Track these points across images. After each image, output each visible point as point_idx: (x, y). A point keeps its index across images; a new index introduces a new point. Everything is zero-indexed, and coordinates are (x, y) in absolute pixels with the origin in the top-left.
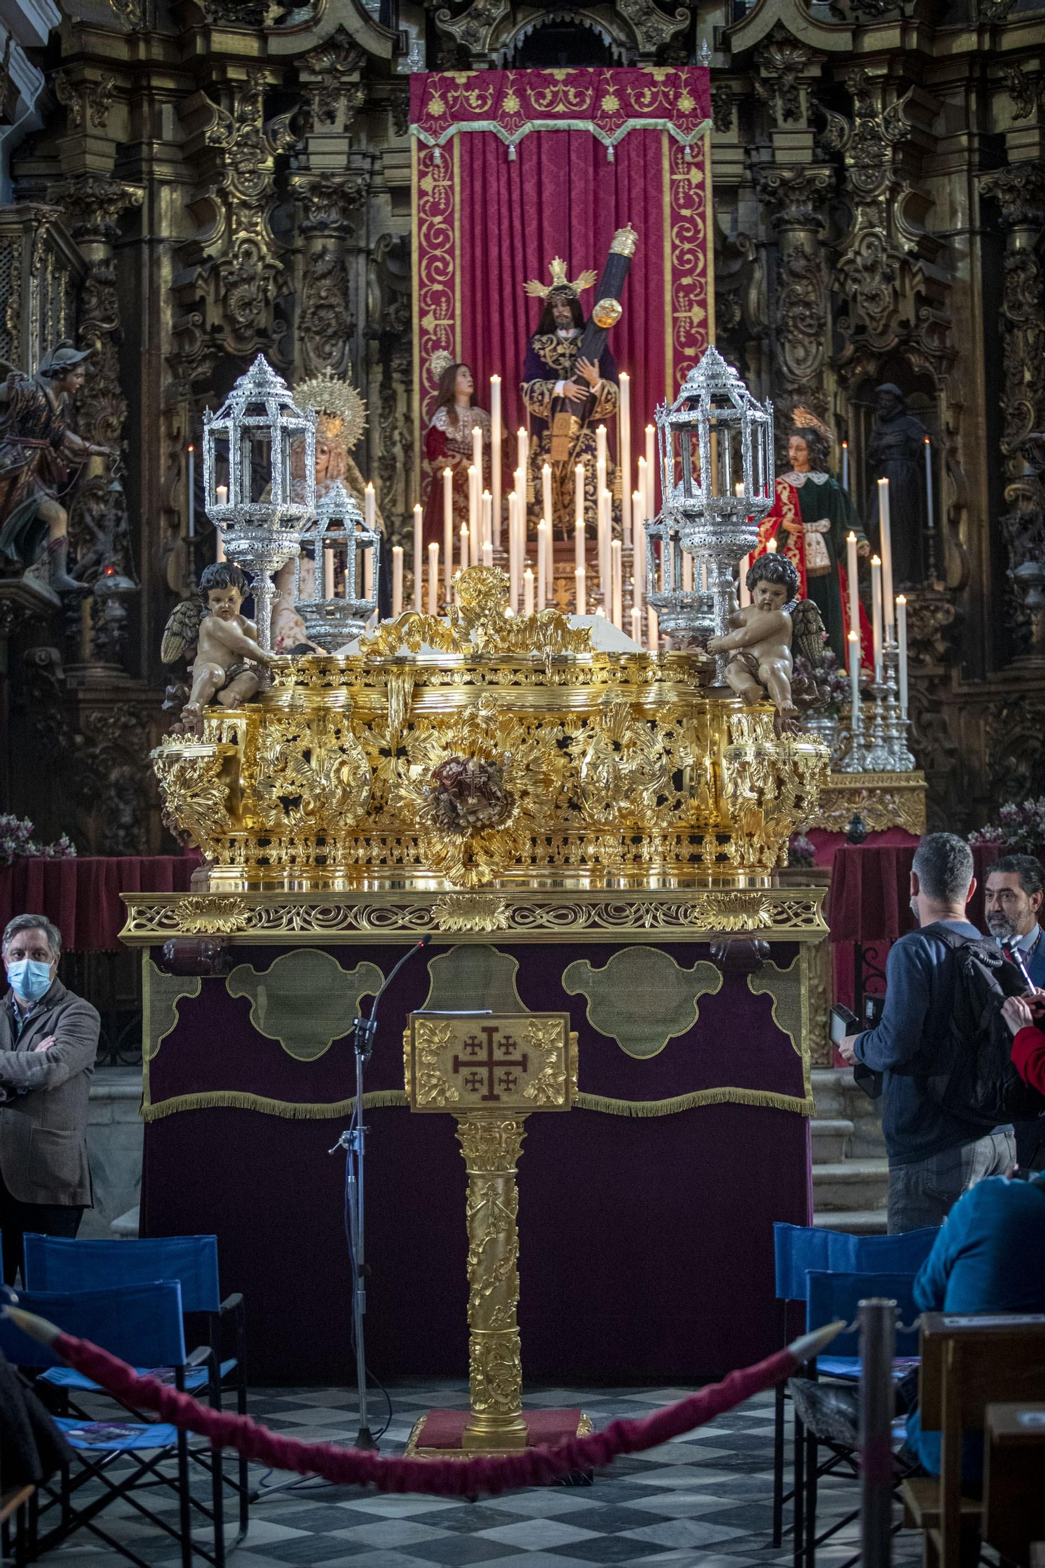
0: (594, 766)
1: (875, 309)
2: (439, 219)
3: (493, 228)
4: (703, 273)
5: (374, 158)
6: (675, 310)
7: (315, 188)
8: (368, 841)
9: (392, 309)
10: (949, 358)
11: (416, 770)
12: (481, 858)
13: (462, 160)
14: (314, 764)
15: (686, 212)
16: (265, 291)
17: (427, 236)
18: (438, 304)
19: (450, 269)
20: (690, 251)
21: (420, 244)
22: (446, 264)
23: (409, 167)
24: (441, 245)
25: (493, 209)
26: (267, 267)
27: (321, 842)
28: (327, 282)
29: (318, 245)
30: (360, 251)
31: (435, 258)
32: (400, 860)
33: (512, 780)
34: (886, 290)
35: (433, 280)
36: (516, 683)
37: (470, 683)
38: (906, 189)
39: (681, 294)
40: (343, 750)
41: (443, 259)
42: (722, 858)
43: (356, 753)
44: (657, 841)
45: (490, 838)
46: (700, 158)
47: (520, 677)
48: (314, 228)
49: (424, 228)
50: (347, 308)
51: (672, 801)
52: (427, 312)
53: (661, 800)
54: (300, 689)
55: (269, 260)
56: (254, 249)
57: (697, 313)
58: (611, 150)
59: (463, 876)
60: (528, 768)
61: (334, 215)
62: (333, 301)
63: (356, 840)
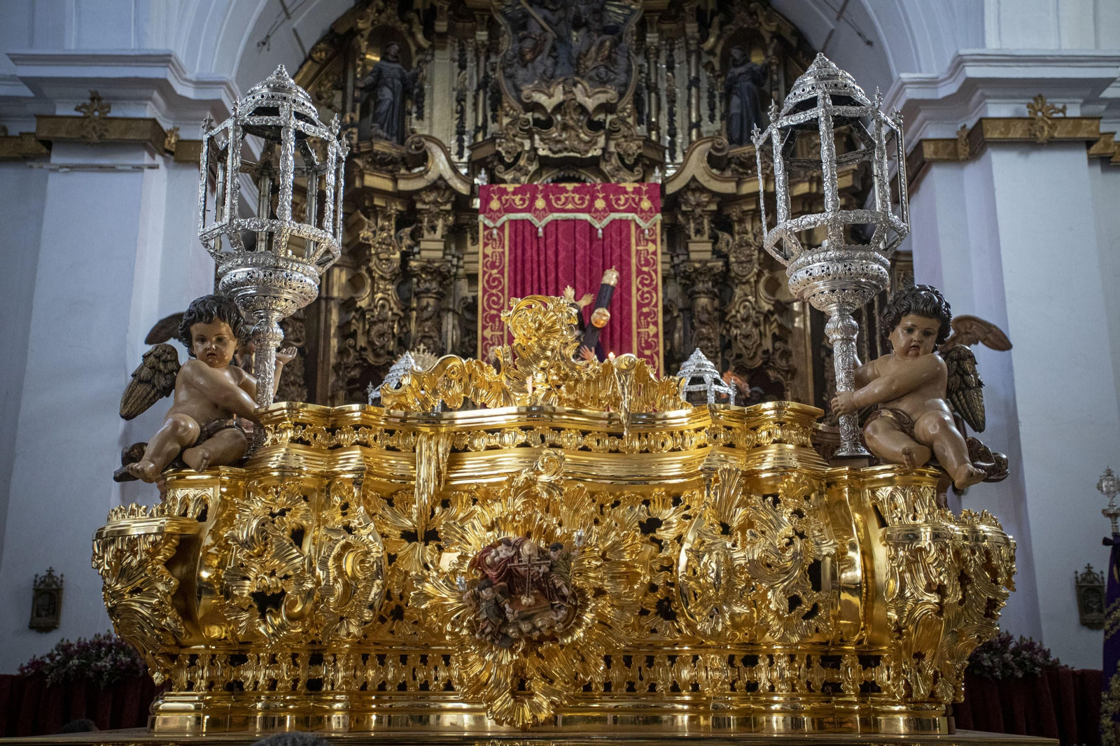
0: (697, 554)
1: (749, 343)
2: (495, 271)
3: (528, 277)
4: (656, 305)
5: (459, 259)
6: (638, 327)
7: (423, 269)
8: (382, 659)
9: (466, 339)
10: (792, 372)
11: (448, 560)
12: (537, 685)
13: (510, 237)
14: (307, 546)
15: (645, 269)
16: (393, 328)
17: (488, 282)
18: (494, 321)
19: (502, 301)
20: (648, 292)
21: (484, 287)
22: (499, 298)
24: (495, 287)
25: (528, 266)
26: (394, 314)
27: (316, 659)
28: (429, 323)
29: (424, 302)
30: (449, 310)
31: (492, 295)
32: (425, 686)
33: (582, 572)
34: (755, 331)
35: (491, 308)
36: (585, 449)
37: (525, 445)
38: (766, 274)
39: (642, 318)
40: (349, 529)
41: (497, 295)
42: (869, 688)
43: (367, 534)
44: (783, 663)
45: (551, 654)
46: (654, 237)
47: (591, 441)
48: (423, 292)
49: (486, 277)
50: (440, 338)
51: (806, 607)
52: (487, 327)
53: (794, 602)
54: (299, 449)
55: (395, 310)
56: (387, 304)
57: (652, 329)
58: (600, 231)
59: (510, 711)
60: (603, 556)
61: (434, 285)
62: (433, 334)
63: (365, 657)
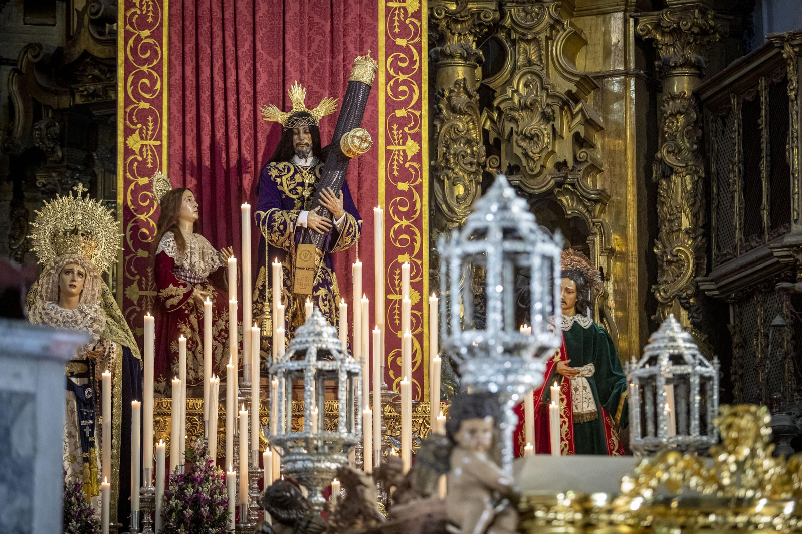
2: (147, 32)
3: (205, 47)
4: (418, 106)
6: (388, 142)
15: (401, 42)
17: (134, 51)
18: (145, 123)
19: (158, 86)
20: (404, 82)
21: (126, 58)
22: (154, 82)
24: (148, 60)
25: (205, 27)
31: (141, 74)
35: (139, 98)
39: (395, 127)
41: (150, 76)
49: (131, 42)
52: (133, 131)
57: (411, 147)
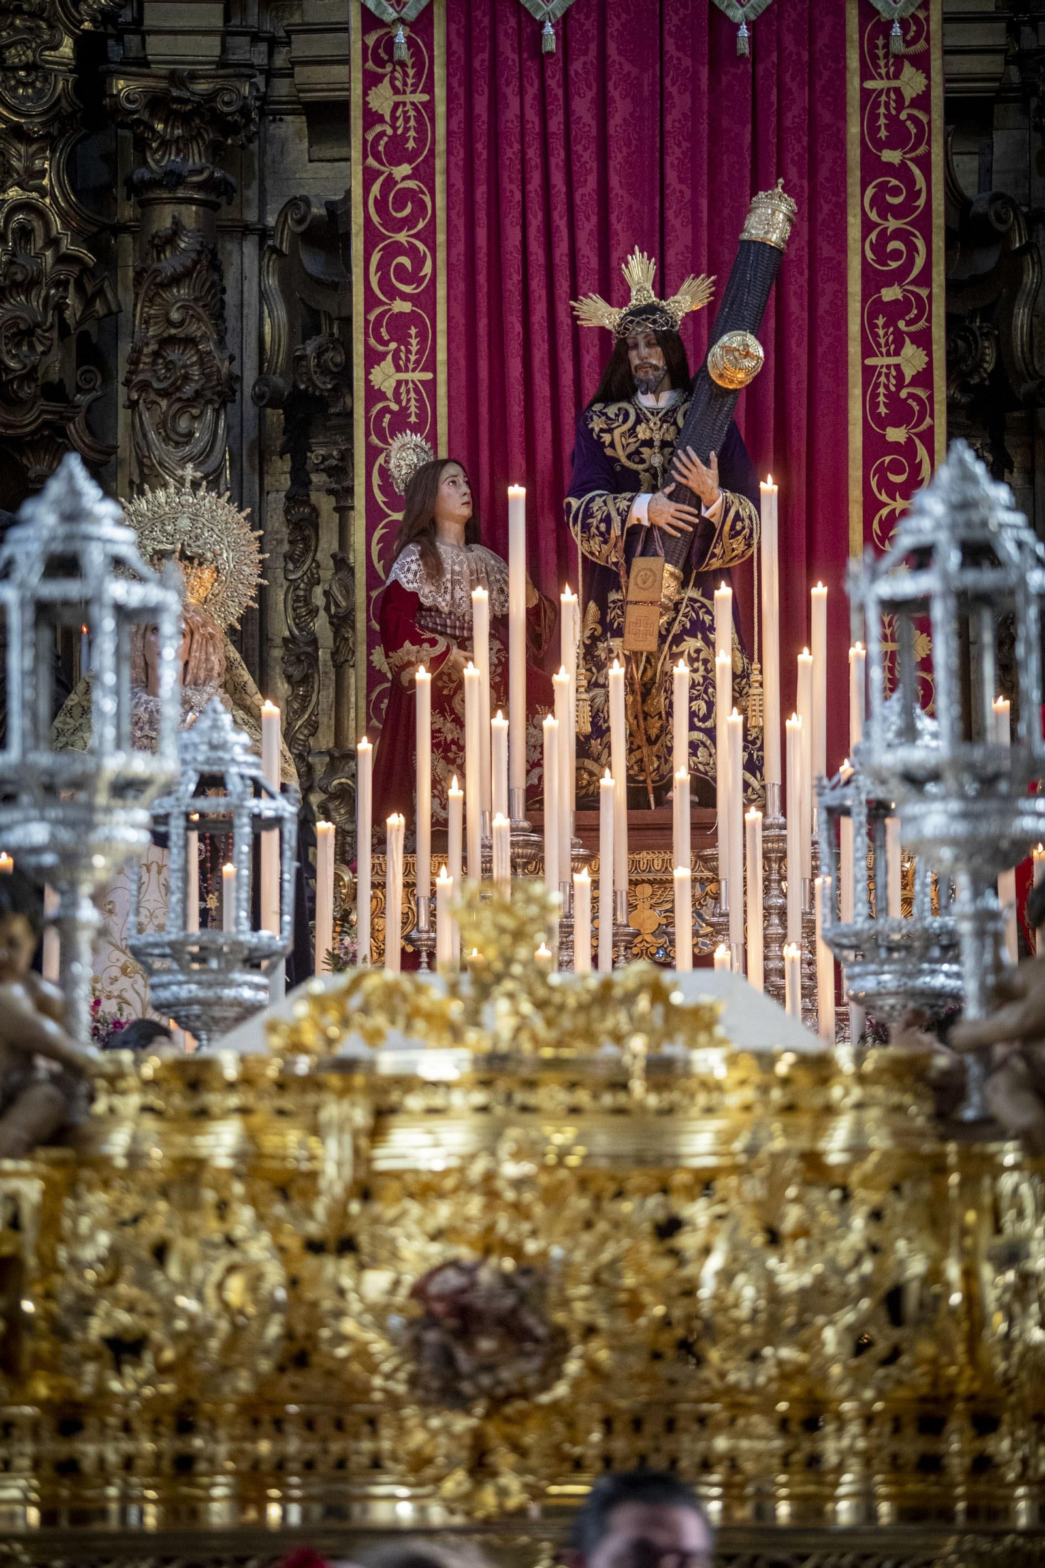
0: (726, 1276)
2: (405, 169)
3: (512, 189)
4: (925, 279)
6: (867, 352)
7: (157, 103)
8: (279, 1424)
9: (310, 348)
11: (376, 1282)
12: (504, 1459)
13: (449, 53)
14: (174, 1270)
15: (891, 156)
16: (60, 308)
17: (381, 205)
18: (403, 340)
19: (427, 269)
20: (898, 234)
21: (367, 220)
22: (419, 262)
23: (346, 61)
24: (409, 222)
25: (511, 152)
26: (63, 259)
27: (185, 1426)
28: (183, 292)
29: (163, 218)
30: (246, 230)
31: (395, 249)
32: (341, 1464)
33: (565, 1303)
36: (574, 1110)
37: (484, 1109)
39: (881, 321)
40: (231, 1242)
41: (412, 251)
42: (983, 1465)
43: (258, 1249)
44: (854, 1428)
45: (521, 1419)
46: (921, 45)
48: (155, 184)
49: (376, 189)
50: (221, 343)
51: (882, 1347)
52: (382, 356)
53: (860, 1348)
55: (66, 245)
56: (37, 224)
57: (911, 359)
58: (744, 32)
59: (467, 1497)
60: (596, 1280)
61: (196, 158)
62: (195, 329)
63: (256, 1422)
